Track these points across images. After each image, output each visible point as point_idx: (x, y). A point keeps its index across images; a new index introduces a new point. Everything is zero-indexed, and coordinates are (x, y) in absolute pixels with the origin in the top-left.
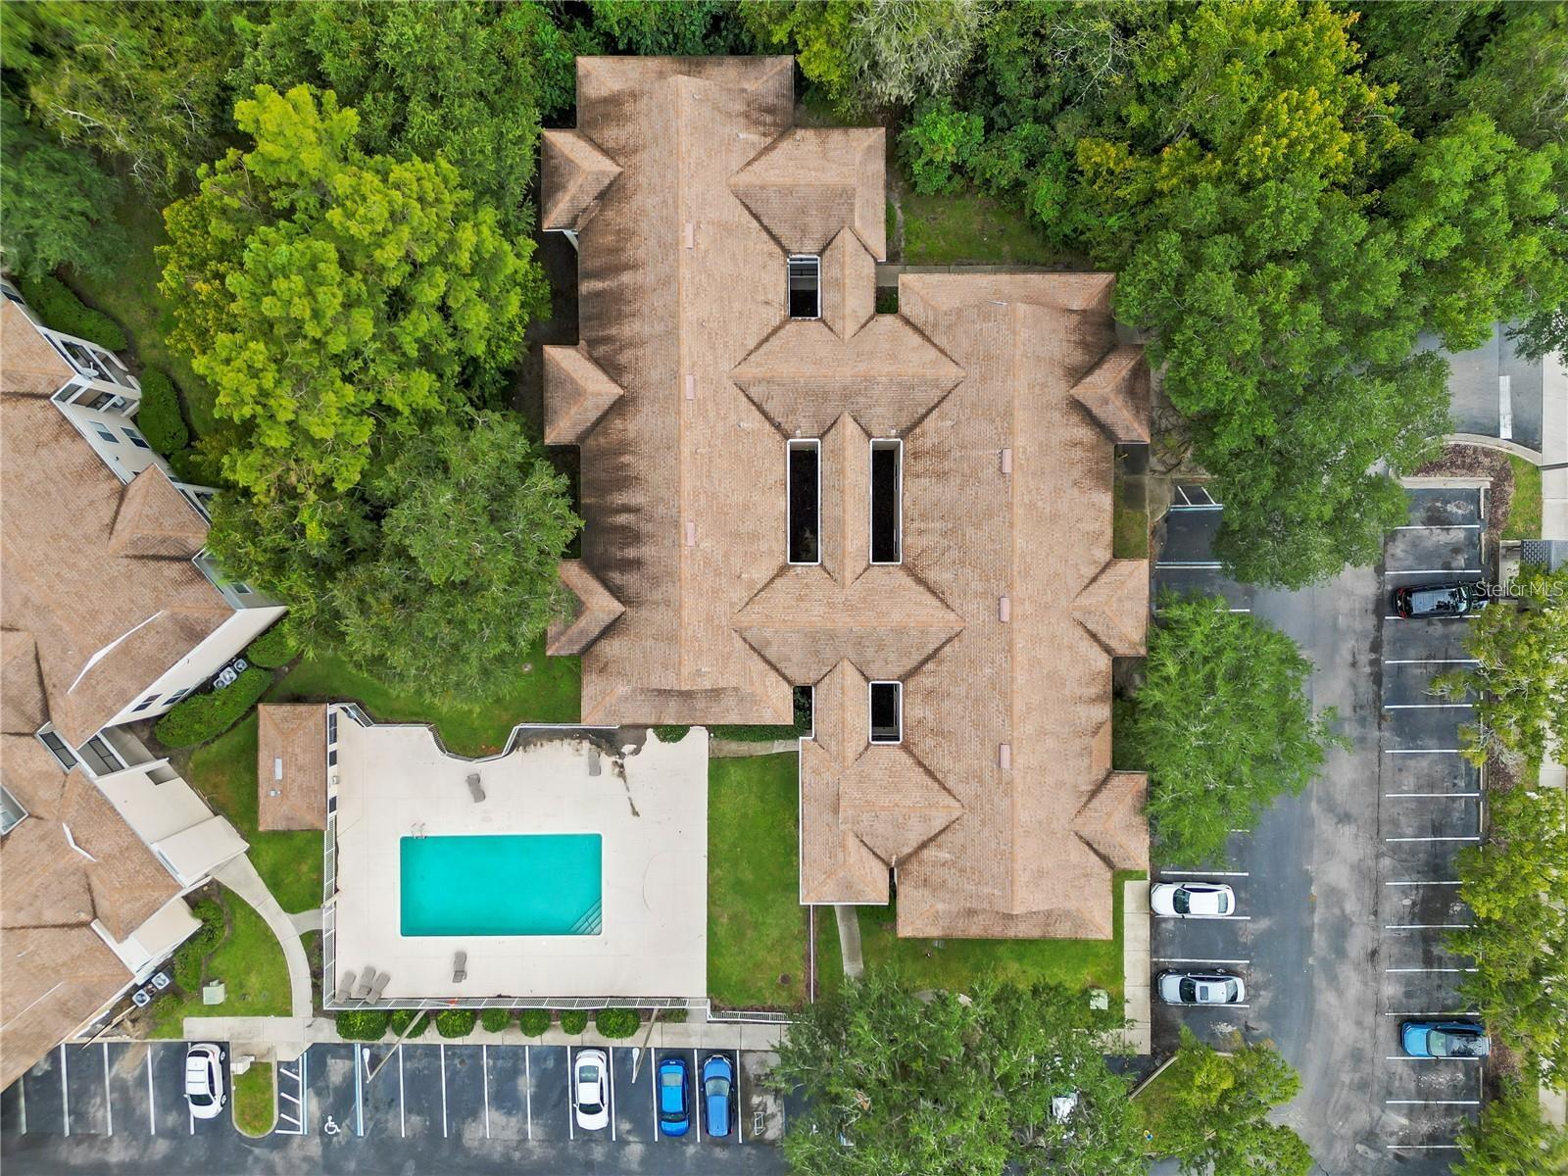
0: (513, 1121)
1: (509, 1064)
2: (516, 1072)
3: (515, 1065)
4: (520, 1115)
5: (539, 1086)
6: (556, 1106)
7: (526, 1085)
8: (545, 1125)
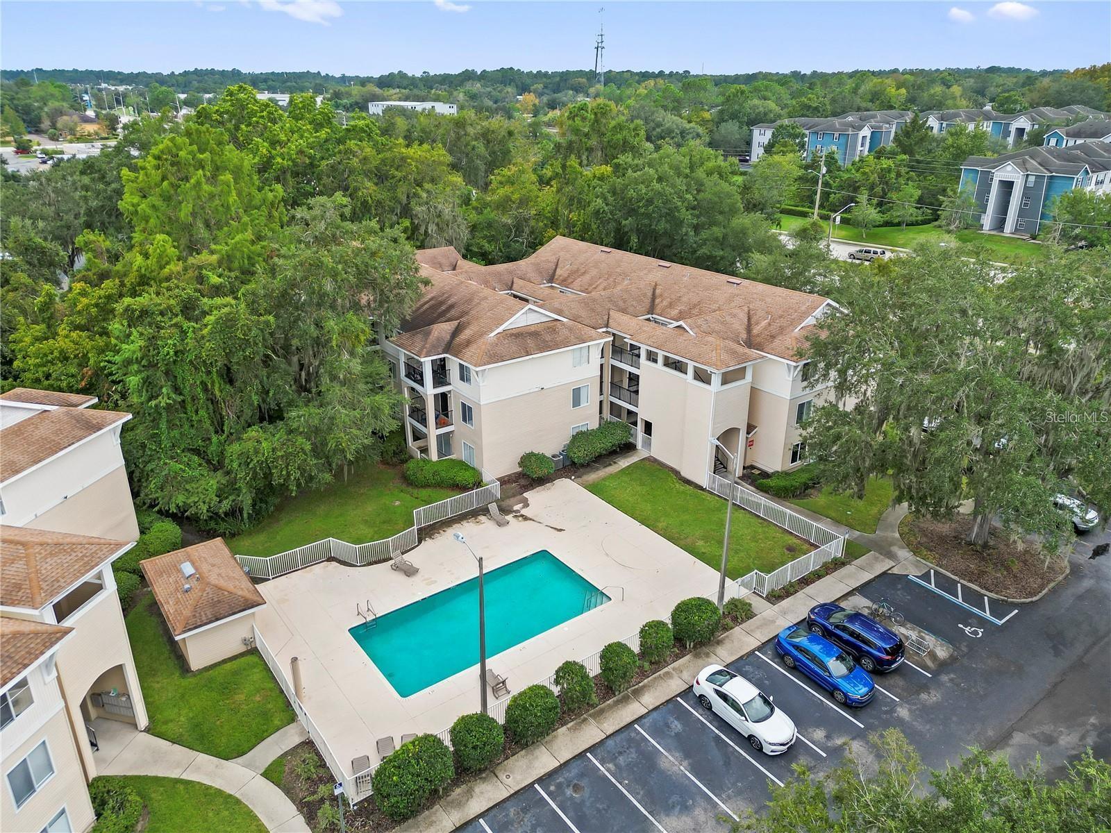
0: (699, 813)
1: (633, 755)
2: (648, 759)
3: (641, 753)
4: (703, 803)
5: (687, 754)
6: (727, 763)
7: (672, 762)
8: (739, 793)
